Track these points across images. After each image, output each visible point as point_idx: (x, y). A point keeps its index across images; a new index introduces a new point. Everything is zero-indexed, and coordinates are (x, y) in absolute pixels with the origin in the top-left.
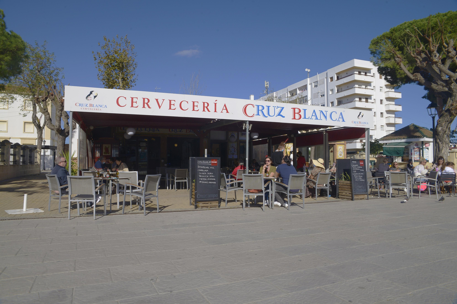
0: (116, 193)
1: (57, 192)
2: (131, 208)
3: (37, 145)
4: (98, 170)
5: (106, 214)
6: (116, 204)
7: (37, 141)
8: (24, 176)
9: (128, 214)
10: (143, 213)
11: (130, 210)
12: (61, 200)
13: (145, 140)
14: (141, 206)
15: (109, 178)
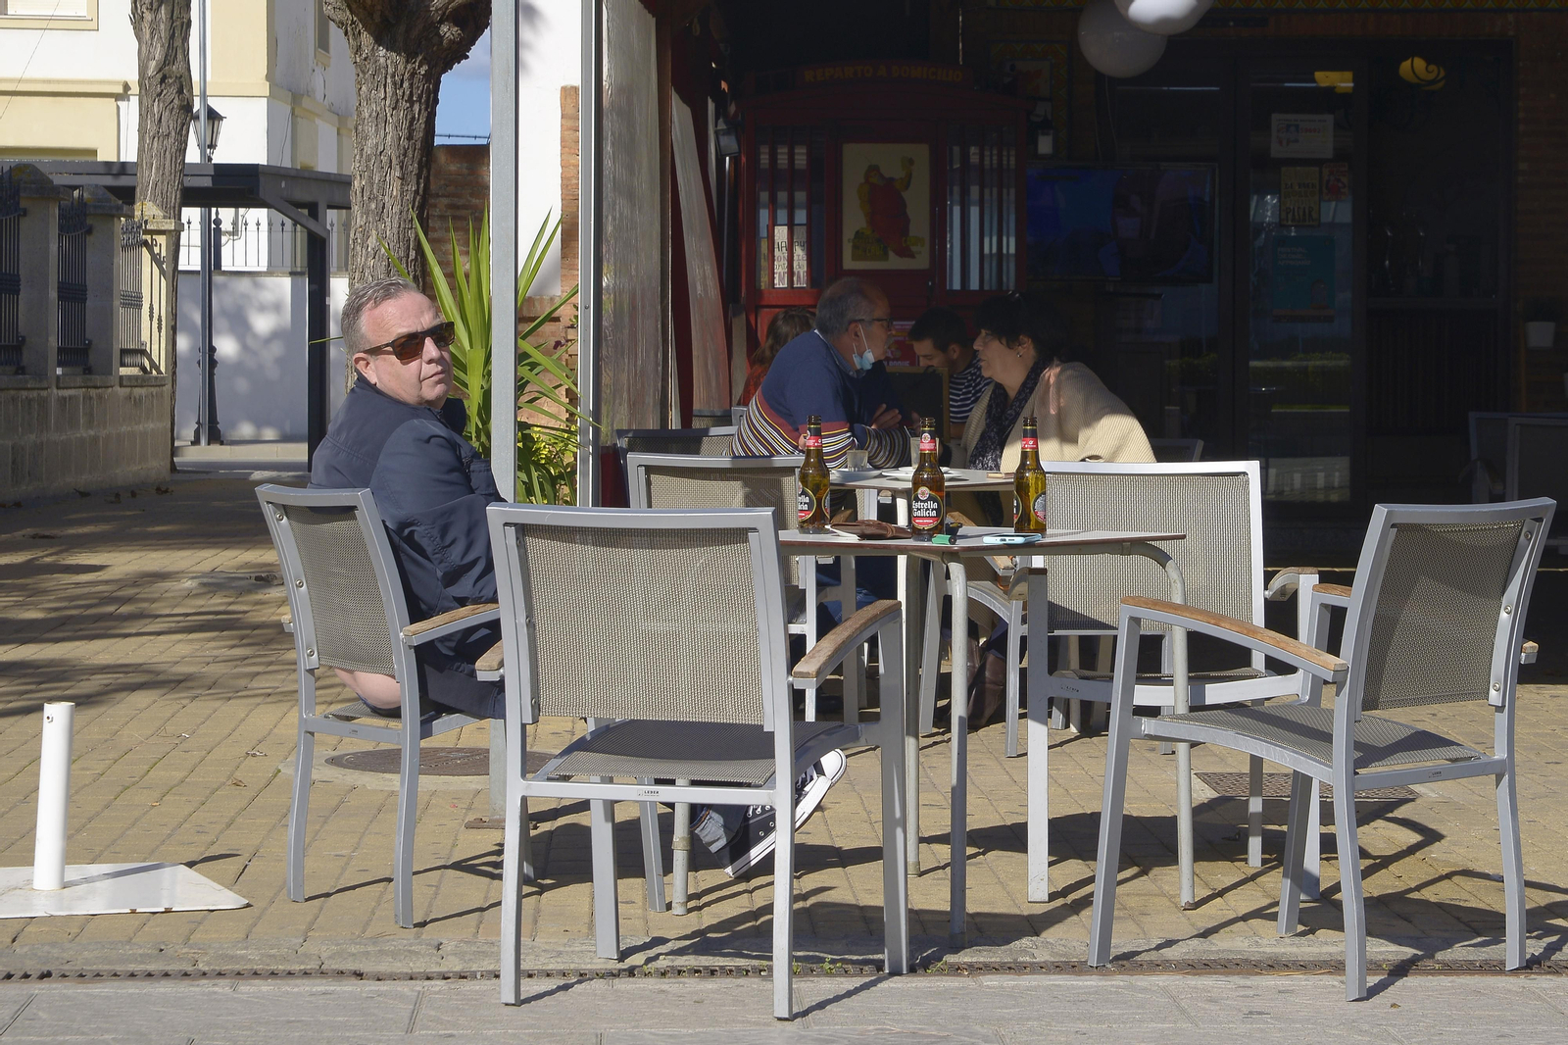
0: (999, 716)
1: (377, 685)
2: (1186, 897)
3: (130, 155)
4: (809, 442)
5: (911, 956)
6: (1013, 838)
7: (131, 110)
8: (18, 505)
9: (1156, 967)
10: (1337, 967)
11: (1181, 925)
12: (423, 779)
13: (1324, 78)
14: (1303, 881)
15: (941, 541)
